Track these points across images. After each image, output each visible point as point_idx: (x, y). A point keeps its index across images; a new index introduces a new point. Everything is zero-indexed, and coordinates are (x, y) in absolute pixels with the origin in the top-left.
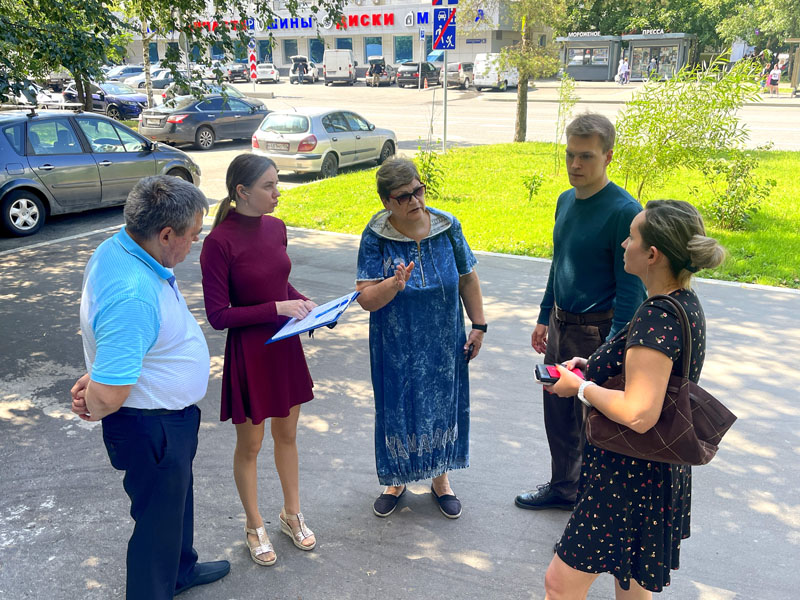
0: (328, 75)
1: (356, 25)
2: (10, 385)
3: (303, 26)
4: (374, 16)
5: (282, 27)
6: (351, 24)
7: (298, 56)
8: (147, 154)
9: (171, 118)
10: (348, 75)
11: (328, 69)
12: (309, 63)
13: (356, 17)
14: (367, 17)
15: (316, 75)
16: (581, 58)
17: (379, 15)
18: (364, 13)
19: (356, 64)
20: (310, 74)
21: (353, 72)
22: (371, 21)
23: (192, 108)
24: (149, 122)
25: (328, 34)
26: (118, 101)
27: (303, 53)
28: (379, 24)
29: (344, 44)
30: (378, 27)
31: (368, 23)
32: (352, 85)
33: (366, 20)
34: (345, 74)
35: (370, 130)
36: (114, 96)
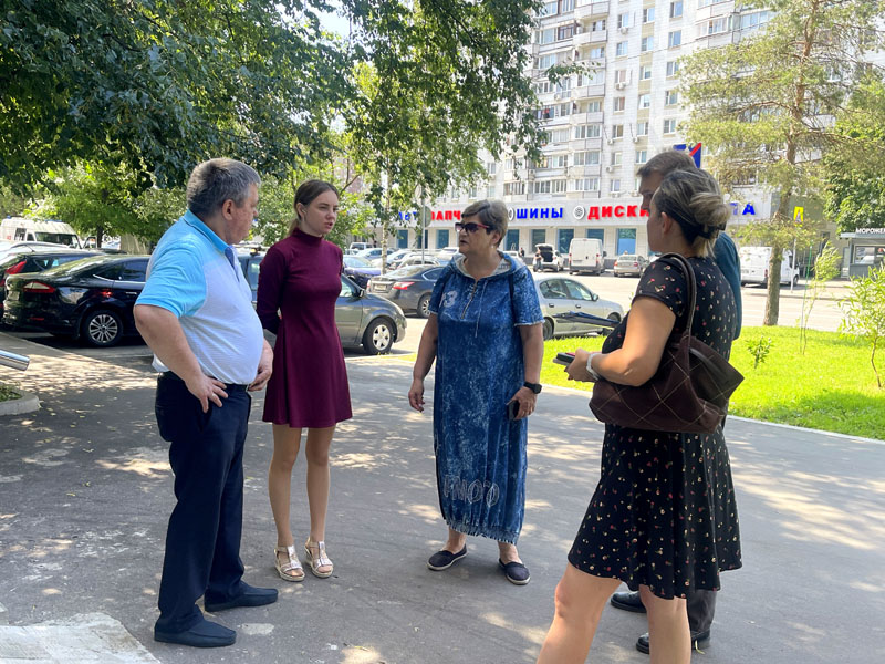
0: (573, 264)
1: (610, 215)
2: (155, 453)
3: (553, 216)
4: (629, 207)
5: (531, 217)
6: (603, 215)
7: (544, 245)
8: (355, 301)
9: (397, 284)
10: (594, 265)
11: (573, 258)
12: (554, 251)
13: (610, 208)
14: (622, 208)
15: (561, 264)
16: (872, 257)
17: (635, 207)
18: (618, 204)
19: (605, 254)
20: (555, 262)
21: (601, 263)
22: (626, 211)
23: (419, 276)
24: (376, 287)
25: (578, 224)
26: (356, 274)
27: (551, 242)
28: (634, 215)
29: (595, 234)
30: (633, 218)
31: (622, 214)
32: (598, 275)
33: (620, 211)
34: (591, 263)
35: (593, 300)
36: (354, 269)
